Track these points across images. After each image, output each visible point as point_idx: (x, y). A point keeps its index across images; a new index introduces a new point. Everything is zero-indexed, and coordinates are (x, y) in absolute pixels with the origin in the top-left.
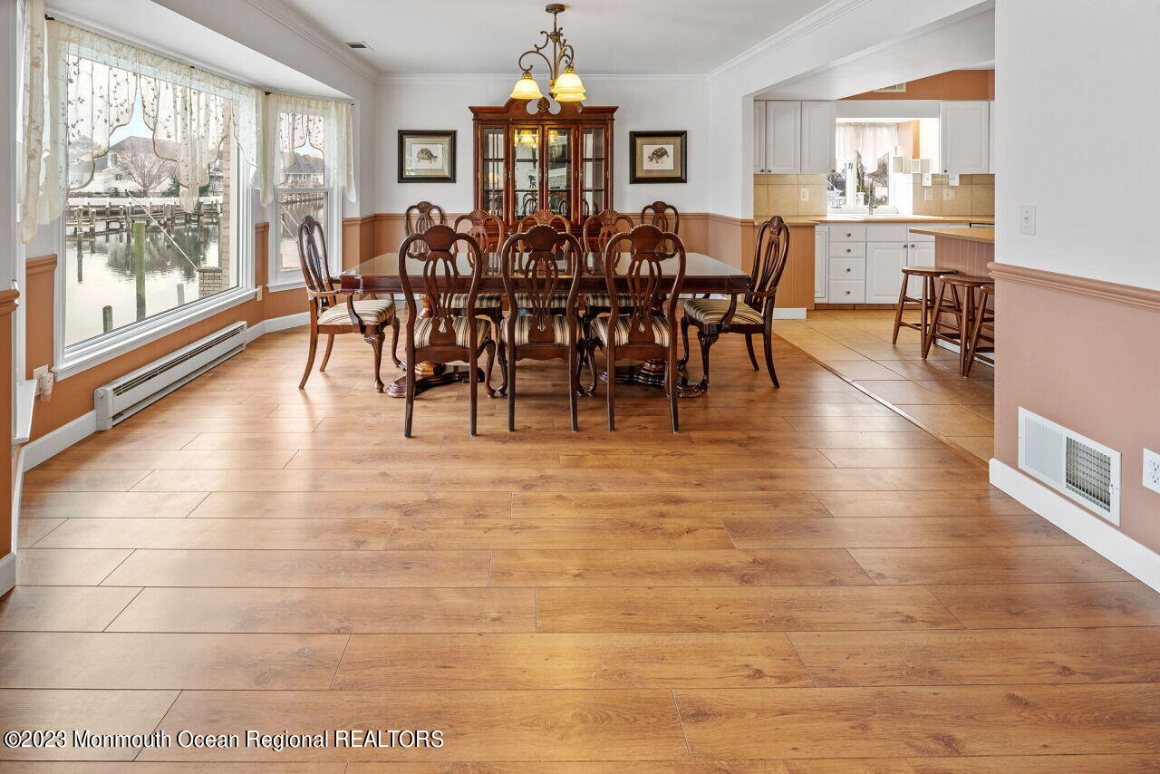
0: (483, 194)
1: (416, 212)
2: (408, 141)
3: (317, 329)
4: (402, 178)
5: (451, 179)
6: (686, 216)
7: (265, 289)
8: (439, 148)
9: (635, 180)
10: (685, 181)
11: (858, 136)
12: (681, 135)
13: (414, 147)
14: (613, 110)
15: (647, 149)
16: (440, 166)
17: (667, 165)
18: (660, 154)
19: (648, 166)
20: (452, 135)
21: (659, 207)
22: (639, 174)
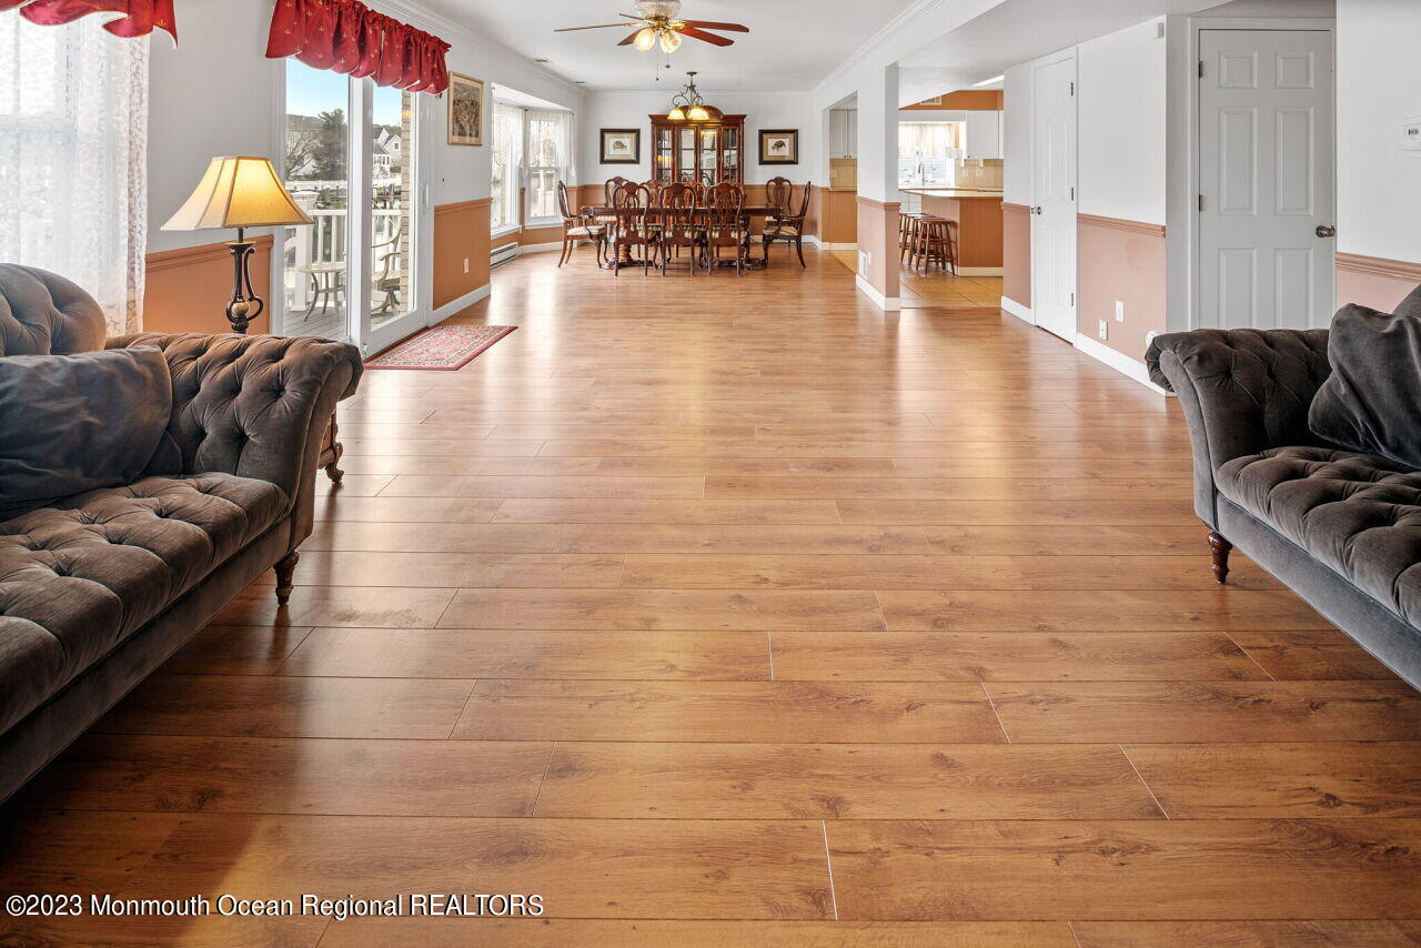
0: (658, 170)
1: (612, 183)
2: (607, 136)
3: (568, 237)
4: (603, 161)
5: (637, 161)
6: (797, 187)
7: (523, 227)
8: (628, 140)
9: (762, 162)
10: (797, 163)
11: (921, 133)
12: (794, 132)
13: (611, 140)
14: (744, 116)
15: (771, 141)
16: (629, 153)
17: (786, 152)
18: (780, 145)
19: (771, 153)
20: (637, 132)
21: (779, 181)
22: (765, 159)
